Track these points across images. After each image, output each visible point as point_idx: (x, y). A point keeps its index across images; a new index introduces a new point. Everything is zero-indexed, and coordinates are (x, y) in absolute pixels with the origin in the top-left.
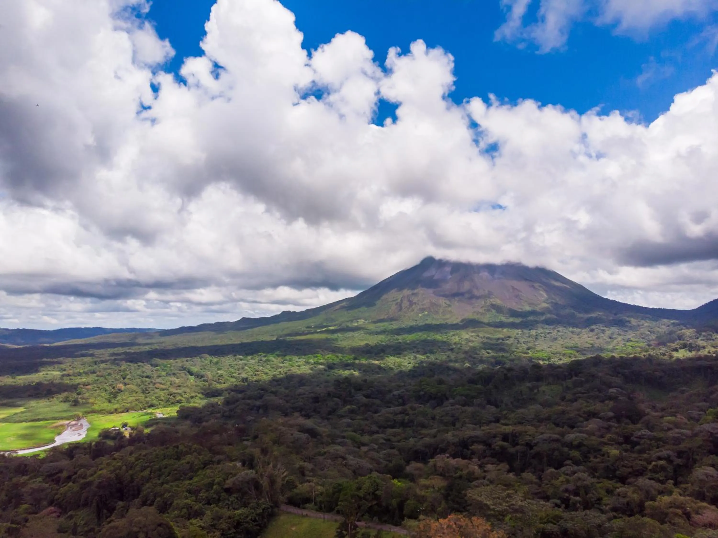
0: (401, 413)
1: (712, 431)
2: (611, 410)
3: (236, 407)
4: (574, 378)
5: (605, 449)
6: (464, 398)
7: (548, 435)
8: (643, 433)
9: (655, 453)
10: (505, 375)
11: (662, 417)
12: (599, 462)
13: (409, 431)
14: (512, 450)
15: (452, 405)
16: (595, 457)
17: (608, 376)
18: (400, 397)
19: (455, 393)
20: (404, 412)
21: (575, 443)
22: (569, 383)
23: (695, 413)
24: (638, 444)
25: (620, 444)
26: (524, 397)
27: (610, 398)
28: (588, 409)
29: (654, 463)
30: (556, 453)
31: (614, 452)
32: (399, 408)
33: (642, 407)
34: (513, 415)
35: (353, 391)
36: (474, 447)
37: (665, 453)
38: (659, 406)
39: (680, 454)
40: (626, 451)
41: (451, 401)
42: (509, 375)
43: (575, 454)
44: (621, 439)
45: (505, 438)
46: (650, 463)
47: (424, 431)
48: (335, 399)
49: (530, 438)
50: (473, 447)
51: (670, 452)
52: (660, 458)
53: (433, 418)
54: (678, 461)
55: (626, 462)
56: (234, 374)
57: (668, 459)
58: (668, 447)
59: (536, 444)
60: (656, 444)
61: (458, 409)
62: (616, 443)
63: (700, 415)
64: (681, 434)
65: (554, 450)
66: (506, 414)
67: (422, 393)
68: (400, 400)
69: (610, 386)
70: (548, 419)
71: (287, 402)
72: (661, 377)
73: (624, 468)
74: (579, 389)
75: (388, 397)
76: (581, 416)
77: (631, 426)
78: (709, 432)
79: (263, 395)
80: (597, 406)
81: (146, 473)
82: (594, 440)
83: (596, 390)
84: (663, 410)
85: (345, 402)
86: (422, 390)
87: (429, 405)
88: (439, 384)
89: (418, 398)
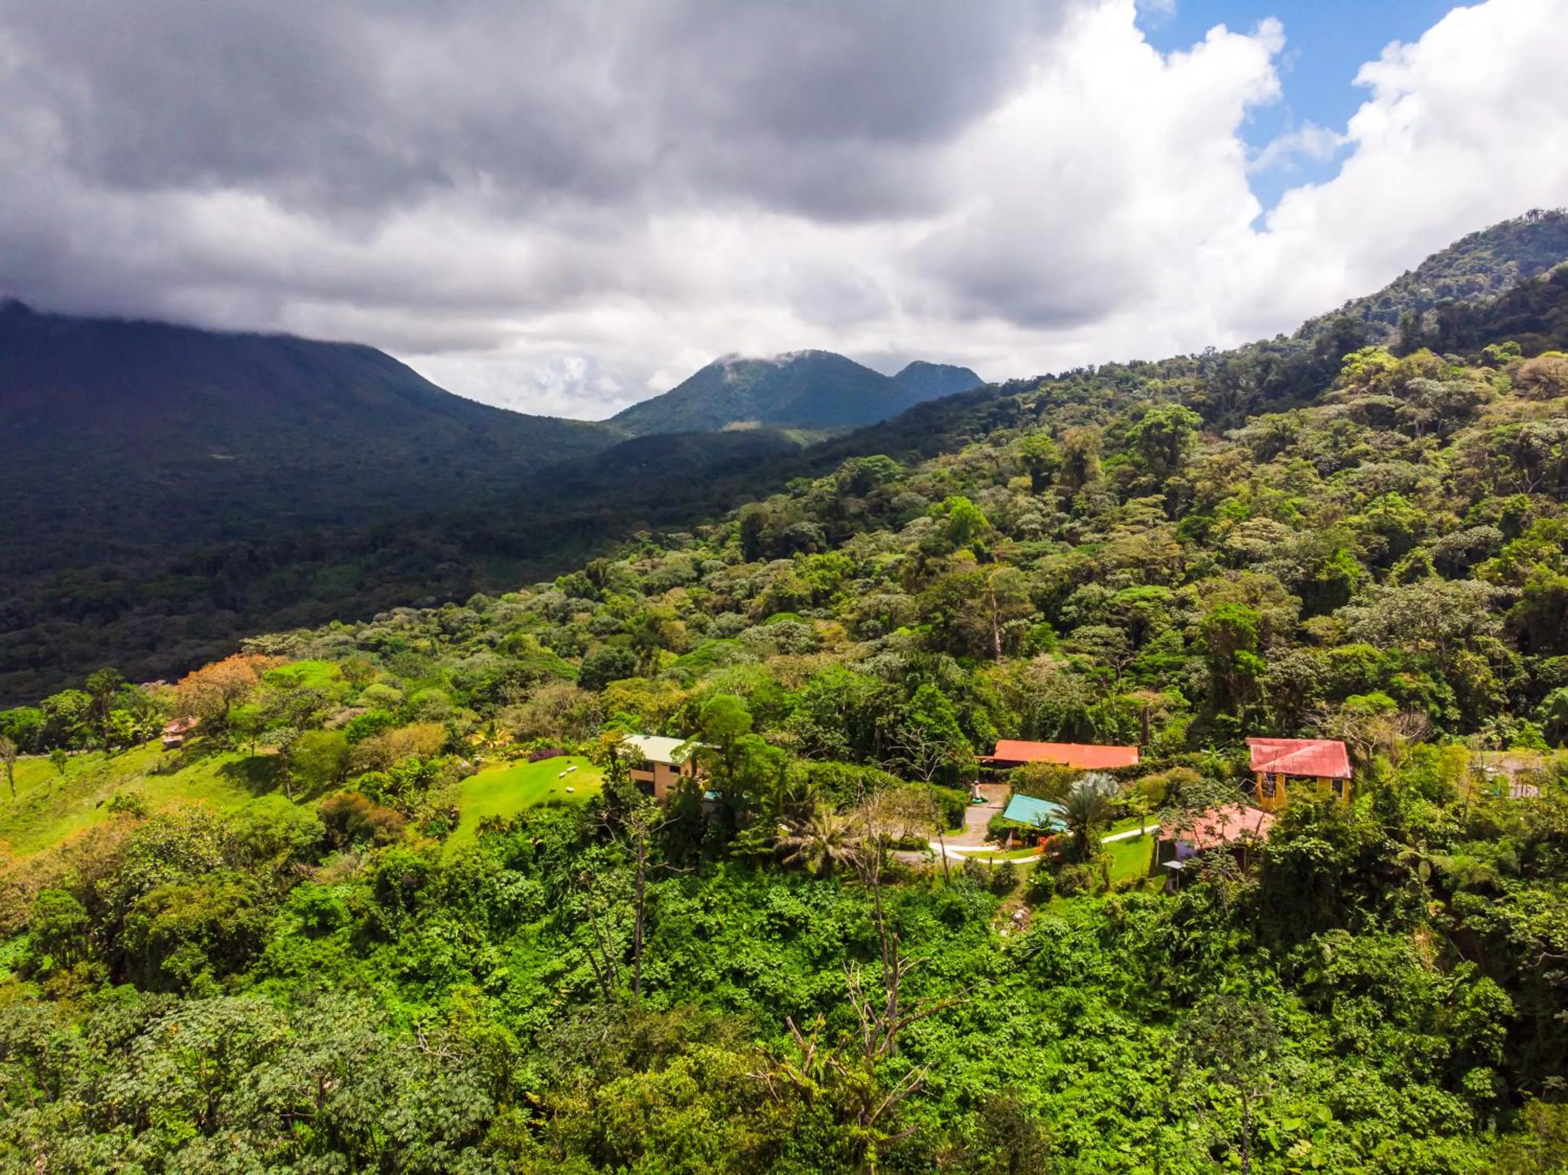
0: (22, 643)
4: (381, 550)
6: (164, 600)
10: (250, 552)
15: (142, 615)
17: (438, 544)
18: (11, 612)
19: (145, 595)
20: (32, 639)
22: (371, 559)
26: (289, 589)
32: (18, 635)
41: (139, 609)
42: (258, 552)
53: (104, 643)
61: (158, 621)
67: (65, 601)
68: (12, 619)
74: (388, 568)
83: (416, 567)
86: (66, 595)
87: (87, 620)
88: (106, 580)
89: (58, 611)
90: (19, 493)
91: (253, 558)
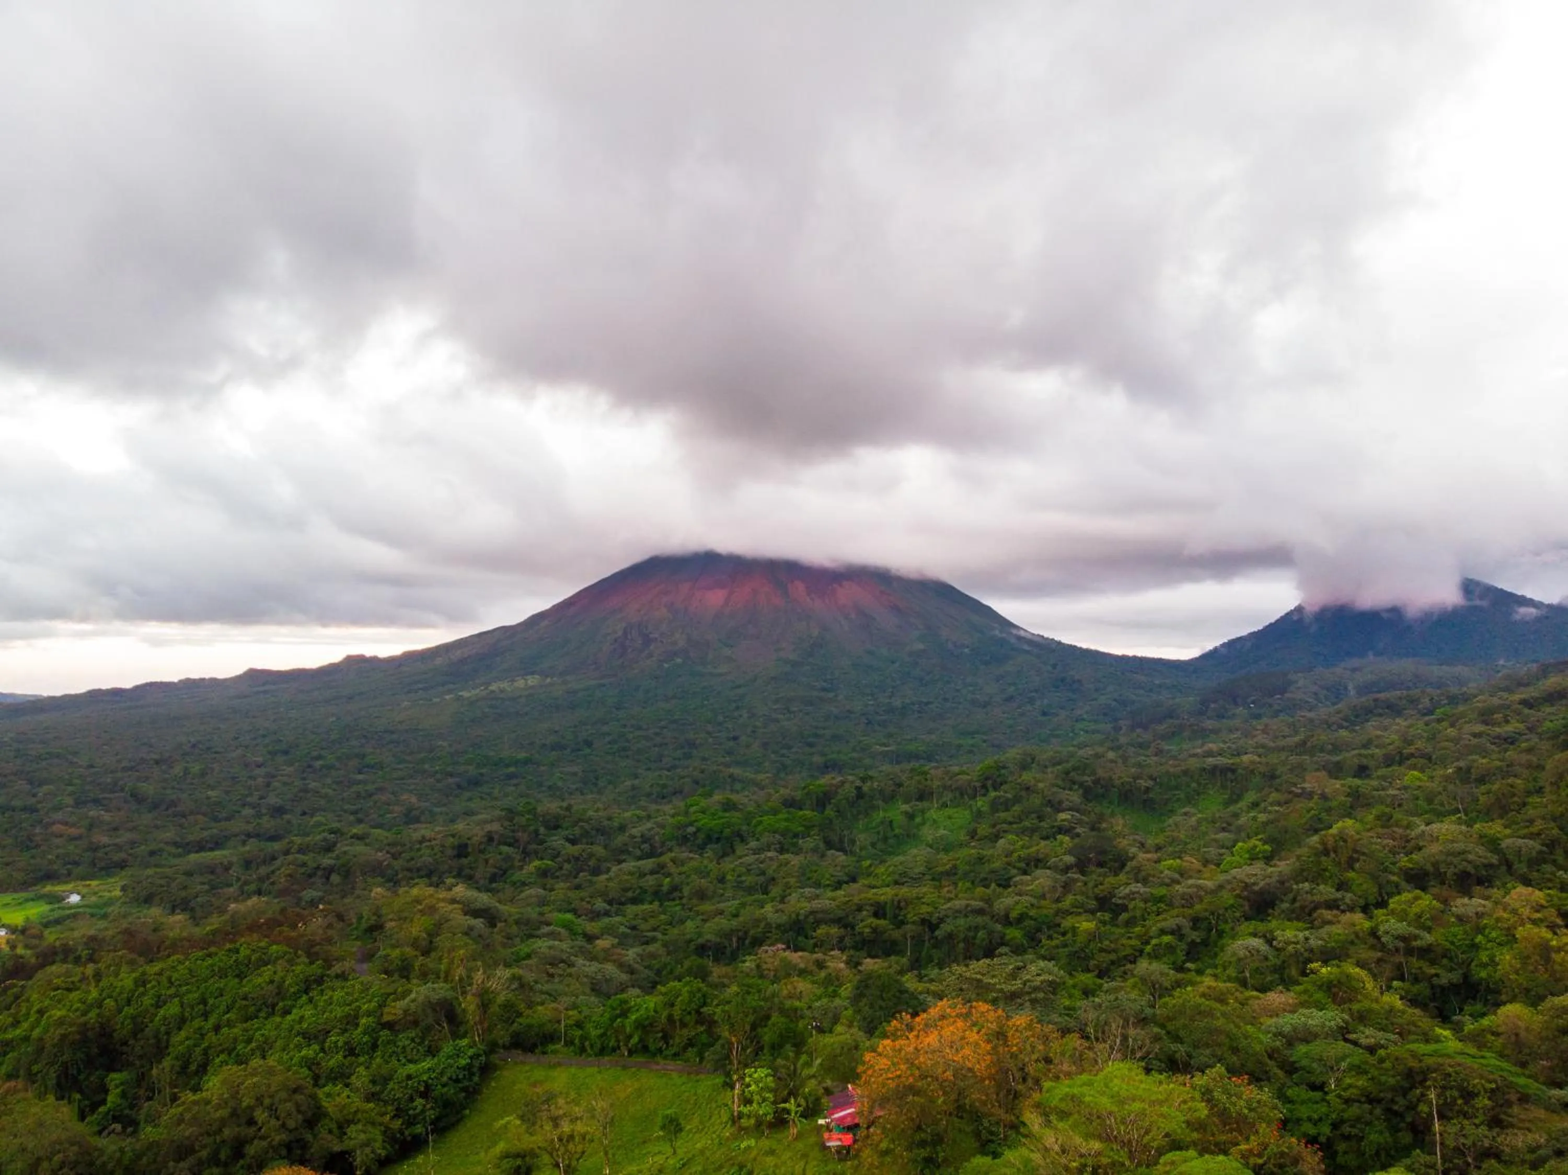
0: (652, 872)
1: (1247, 881)
2: (1069, 852)
3: (273, 872)
4: (993, 794)
5: (1067, 923)
6: (777, 836)
7: (964, 902)
8: (1134, 890)
9: (1154, 925)
10: (858, 789)
11: (1158, 861)
12: (1057, 947)
13: (675, 908)
14: (896, 934)
15: (756, 851)
16: (1050, 938)
17: (1055, 789)
18: (645, 839)
19: (760, 828)
20: (660, 869)
21: (1014, 915)
22: (981, 803)
23: (1213, 851)
24: (1124, 908)
25: (1093, 912)
26: (897, 831)
27: (1061, 830)
28: (1027, 851)
29: (1154, 942)
30: (981, 934)
31: (1086, 925)
32: (649, 864)
33: (1123, 843)
34: (881, 869)
35: (542, 830)
36: (822, 931)
37: (1170, 922)
38: (1150, 842)
39: (1196, 922)
40: (1104, 923)
41: (753, 844)
42: (865, 789)
43: (1014, 933)
44: (1093, 904)
45: (879, 911)
46: (1147, 943)
47: (707, 907)
48: (505, 849)
49: (930, 909)
50: (819, 931)
51: (1180, 920)
52: (1163, 932)
53: (722, 880)
54: (1195, 936)
55: (1107, 943)
56: (249, 799)
57: (1177, 932)
58: (1175, 912)
59: (941, 920)
60: (1155, 908)
61: (771, 859)
62: (1086, 911)
63: (1221, 855)
64: (1199, 887)
65: (977, 928)
66: (870, 866)
67: (691, 829)
68: (646, 846)
69: (1058, 807)
70: (951, 873)
71: (395, 857)
72: (1148, 790)
73: (1103, 954)
74: (1003, 815)
75: (620, 840)
76: (1014, 867)
77: (1111, 880)
78: (1242, 882)
79: (335, 844)
80: (1042, 847)
81: (172, 1009)
82: (1048, 908)
83: (1034, 816)
84: (1158, 848)
85: (527, 855)
86: (691, 824)
87: (709, 853)
88: (725, 810)
89: (684, 840)
90: (663, 723)
91: (860, 794)
